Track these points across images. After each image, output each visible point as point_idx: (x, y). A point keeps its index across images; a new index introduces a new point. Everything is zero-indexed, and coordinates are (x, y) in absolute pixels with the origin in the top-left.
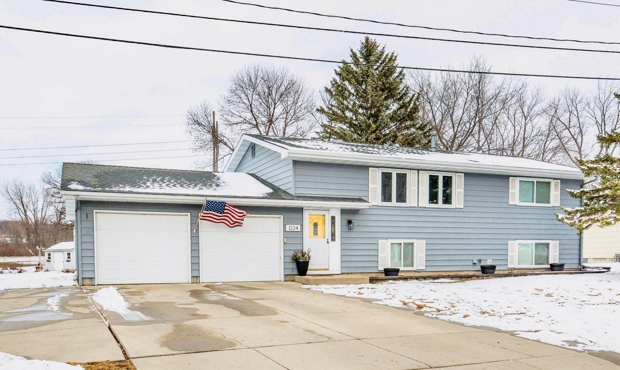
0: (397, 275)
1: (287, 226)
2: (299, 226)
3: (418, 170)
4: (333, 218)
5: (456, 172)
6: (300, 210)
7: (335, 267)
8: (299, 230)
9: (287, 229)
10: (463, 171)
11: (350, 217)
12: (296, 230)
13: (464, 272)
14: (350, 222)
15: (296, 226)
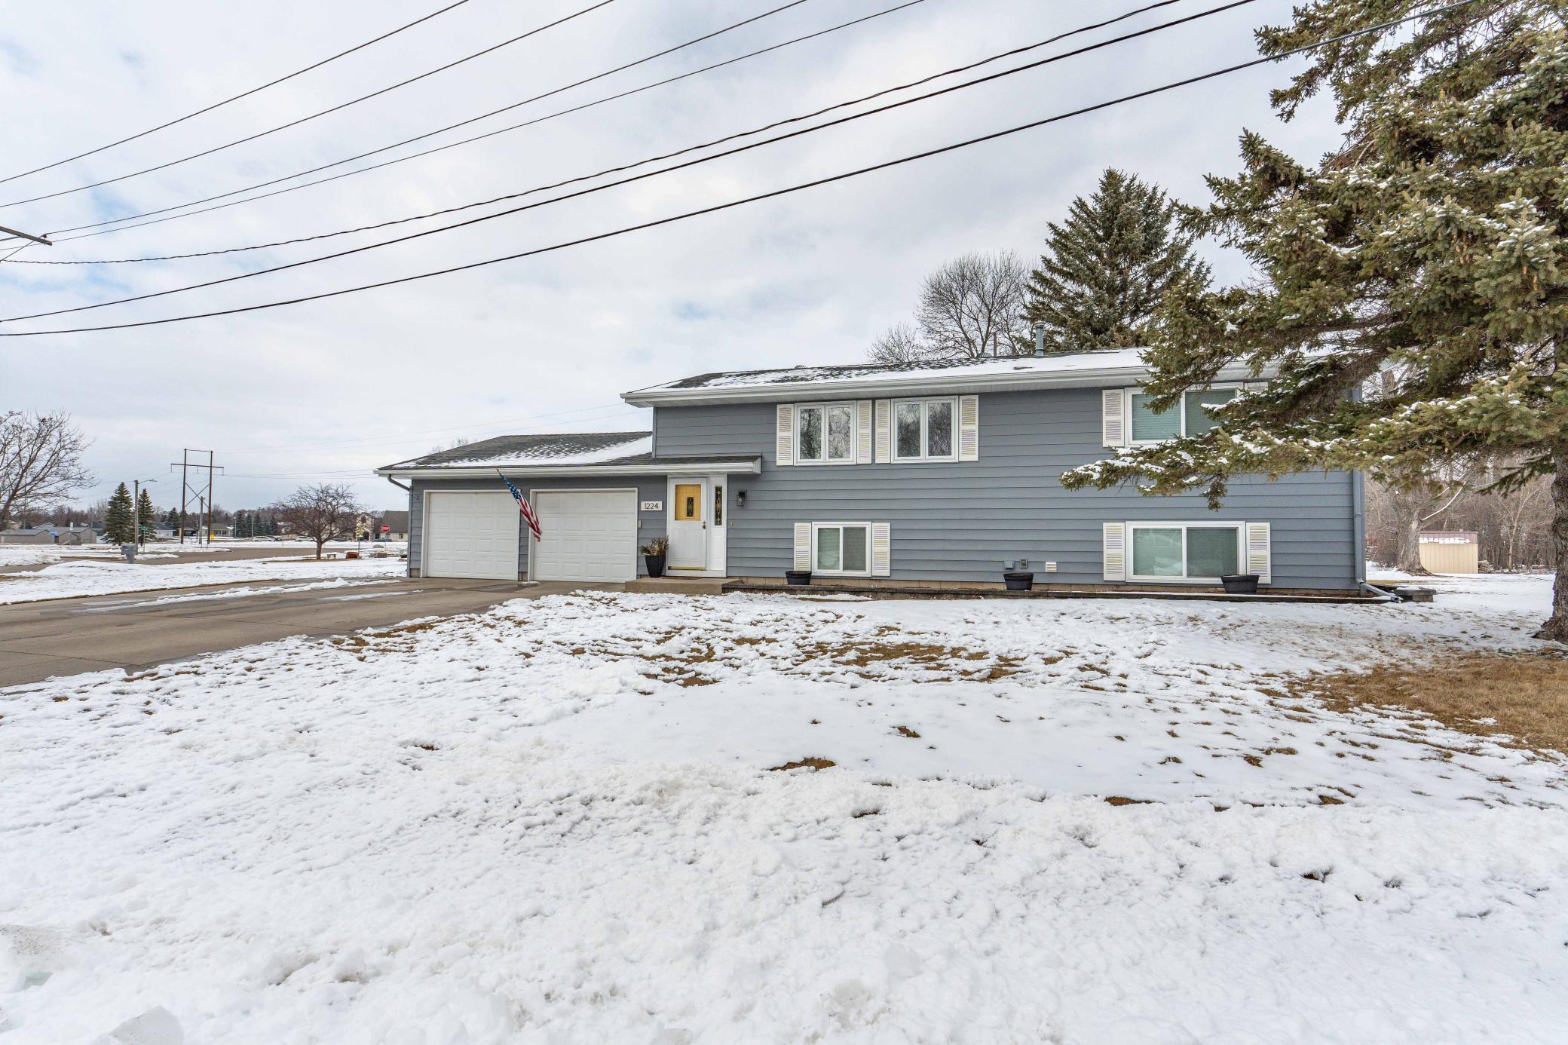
0: (808, 583)
1: (643, 503)
2: (660, 503)
3: (874, 400)
4: (718, 489)
5: (959, 395)
6: (663, 479)
7: (718, 566)
8: (660, 508)
9: (643, 508)
10: (978, 391)
11: (742, 487)
12: (655, 509)
13: (985, 584)
14: (742, 494)
15: (655, 503)
